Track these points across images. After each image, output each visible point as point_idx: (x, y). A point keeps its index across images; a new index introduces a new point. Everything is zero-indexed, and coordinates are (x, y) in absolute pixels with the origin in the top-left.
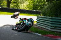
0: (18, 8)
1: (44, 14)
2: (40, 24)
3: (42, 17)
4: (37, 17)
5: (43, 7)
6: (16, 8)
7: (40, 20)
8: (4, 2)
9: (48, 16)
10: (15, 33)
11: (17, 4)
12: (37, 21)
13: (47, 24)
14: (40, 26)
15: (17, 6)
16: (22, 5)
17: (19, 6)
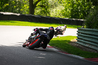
0: (48, 15)
1: (89, 25)
2: (82, 41)
3: (85, 30)
4: (77, 30)
5: (88, 13)
6: (45, 16)
7: (83, 35)
8: (25, 6)
9: (96, 27)
10: (43, 56)
11: (46, 9)
12: (77, 35)
13: (93, 40)
14: (82, 44)
15: (45, 13)
16: (54, 10)
17: (49, 13)
